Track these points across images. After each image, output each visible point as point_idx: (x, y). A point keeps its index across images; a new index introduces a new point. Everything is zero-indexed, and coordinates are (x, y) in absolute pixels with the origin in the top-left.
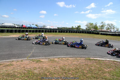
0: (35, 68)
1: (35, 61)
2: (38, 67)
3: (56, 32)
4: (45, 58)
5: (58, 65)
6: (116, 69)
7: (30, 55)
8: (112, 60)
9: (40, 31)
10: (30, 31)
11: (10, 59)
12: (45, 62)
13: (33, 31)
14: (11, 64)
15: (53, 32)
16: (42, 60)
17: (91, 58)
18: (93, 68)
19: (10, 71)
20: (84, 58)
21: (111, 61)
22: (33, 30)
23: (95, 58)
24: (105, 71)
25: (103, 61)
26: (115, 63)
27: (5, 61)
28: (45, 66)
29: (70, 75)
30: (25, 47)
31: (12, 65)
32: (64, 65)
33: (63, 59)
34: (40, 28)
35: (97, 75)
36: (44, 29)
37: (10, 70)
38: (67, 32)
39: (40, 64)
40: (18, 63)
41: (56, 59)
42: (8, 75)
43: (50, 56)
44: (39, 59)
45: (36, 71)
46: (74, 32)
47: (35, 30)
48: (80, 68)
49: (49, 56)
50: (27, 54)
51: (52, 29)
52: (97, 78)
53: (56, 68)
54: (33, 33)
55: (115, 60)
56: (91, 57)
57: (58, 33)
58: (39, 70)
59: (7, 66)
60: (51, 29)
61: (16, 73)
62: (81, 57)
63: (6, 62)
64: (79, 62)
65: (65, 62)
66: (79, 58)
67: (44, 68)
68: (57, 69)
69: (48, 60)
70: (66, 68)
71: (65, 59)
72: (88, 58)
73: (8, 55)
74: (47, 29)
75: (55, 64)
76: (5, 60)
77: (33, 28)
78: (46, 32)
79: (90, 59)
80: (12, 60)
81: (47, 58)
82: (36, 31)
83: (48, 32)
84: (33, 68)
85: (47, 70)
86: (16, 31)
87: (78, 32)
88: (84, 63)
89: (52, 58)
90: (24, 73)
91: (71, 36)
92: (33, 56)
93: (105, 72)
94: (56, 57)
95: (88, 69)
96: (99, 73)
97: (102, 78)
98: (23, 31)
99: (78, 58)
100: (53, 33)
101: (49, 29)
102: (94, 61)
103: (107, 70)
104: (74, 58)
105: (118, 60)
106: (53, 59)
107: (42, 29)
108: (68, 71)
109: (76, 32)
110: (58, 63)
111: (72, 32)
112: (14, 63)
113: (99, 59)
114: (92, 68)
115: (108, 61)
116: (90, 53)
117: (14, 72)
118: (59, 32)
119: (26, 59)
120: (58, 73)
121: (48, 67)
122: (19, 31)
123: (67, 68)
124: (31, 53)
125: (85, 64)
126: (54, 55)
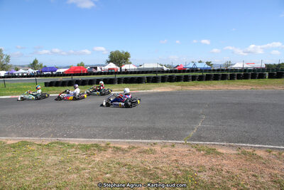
0: (202, 169)
1: (203, 150)
2: (208, 165)
4: (230, 146)
5: (267, 171)
7: (191, 134)
9: (216, 78)
10: (194, 78)
11: (151, 139)
12: (228, 157)
13: (201, 78)
14: (151, 150)
15: (253, 77)
16: (220, 150)
19: (148, 164)
22: (201, 74)
27: (140, 141)
28: (228, 165)
30: (182, 115)
31: (153, 152)
34: (218, 70)
36: (227, 70)
37: (148, 161)
39: (213, 160)
40: (165, 149)
41: (260, 153)
42: (145, 172)
44: (213, 148)
45: (203, 177)
47: (205, 74)
49: (238, 142)
50: (186, 132)
51: (250, 71)
54: (199, 82)
57: (267, 80)
58: (210, 173)
59: (145, 152)
61: (160, 172)
63: (143, 143)
67: (224, 173)
69: (235, 152)
73: (147, 129)
74: (236, 70)
76: (142, 139)
77: (201, 70)
78: (232, 78)
80: (153, 141)
81: (233, 146)
82: (208, 78)
83: (239, 77)
84: (198, 167)
85: (233, 178)
86: (163, 80)
90: (176, 176)
92: (199, 138)
94: (259, 147)
98: (178, 79)
100: (253, 81)
101: (241, 71)
106: (251, 151)
107: (223, 70)
112: (157, 148)
117: (156, 168)
119: (183, 142)
121: (236, 171)
122: (171, 80)
124: (193, 129)
126: (254, 141)
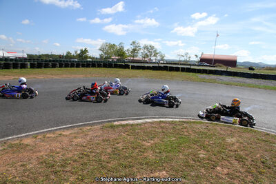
3: (23, 66)
6: (164, 138)
8: (155, 120)
17: (116, 123)
18: (120, 146)
20: (99, 126)
21: (155, 122)
23: (123, 123)
24: (144, 147)
25: (140, 125)
26: (163, 125)
29: (69, 174)
32: (52, 151)
33: (48, 135)
35: (130, 160)
38: (54, 66)
43: (8, 136)
46: (72, 66)
48: (90, 152)
52: (130, 167)
53: (29, 167)
55: (162, 120)
56: (115, 121)
60: (6, 59)
62: (93, 124)
64: (88, 138)
65: (53, 145)
66: (89, 128)
68: (32, 168)
70: (57, 159)
71: (54, 136)
72: (109, 124)
75: (25, 154)
79: (112, 127)
87: (83, 66)
88: (101, 139)
89: (13, 139)
91: (64, 76)
93: (145, 149)
95: (109, 151)
96: (134, 155)
97: (141, 164)
99: (85, 129)
102: (121, 128)
103: (149, 144)
104: (76, 130)
105: (167, 119)
108: (62, 166)
109: (78, 66)
110: (34, 149)
111: (67, 66)
113: (131, 122)
114: (118, 145)
115: (150, 123)
116: (113, 112)
118: (32, 66)
120: (35, 179)
123: (59, 157)
125: (103, 140)
